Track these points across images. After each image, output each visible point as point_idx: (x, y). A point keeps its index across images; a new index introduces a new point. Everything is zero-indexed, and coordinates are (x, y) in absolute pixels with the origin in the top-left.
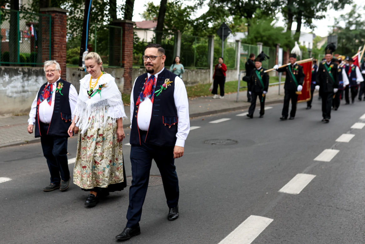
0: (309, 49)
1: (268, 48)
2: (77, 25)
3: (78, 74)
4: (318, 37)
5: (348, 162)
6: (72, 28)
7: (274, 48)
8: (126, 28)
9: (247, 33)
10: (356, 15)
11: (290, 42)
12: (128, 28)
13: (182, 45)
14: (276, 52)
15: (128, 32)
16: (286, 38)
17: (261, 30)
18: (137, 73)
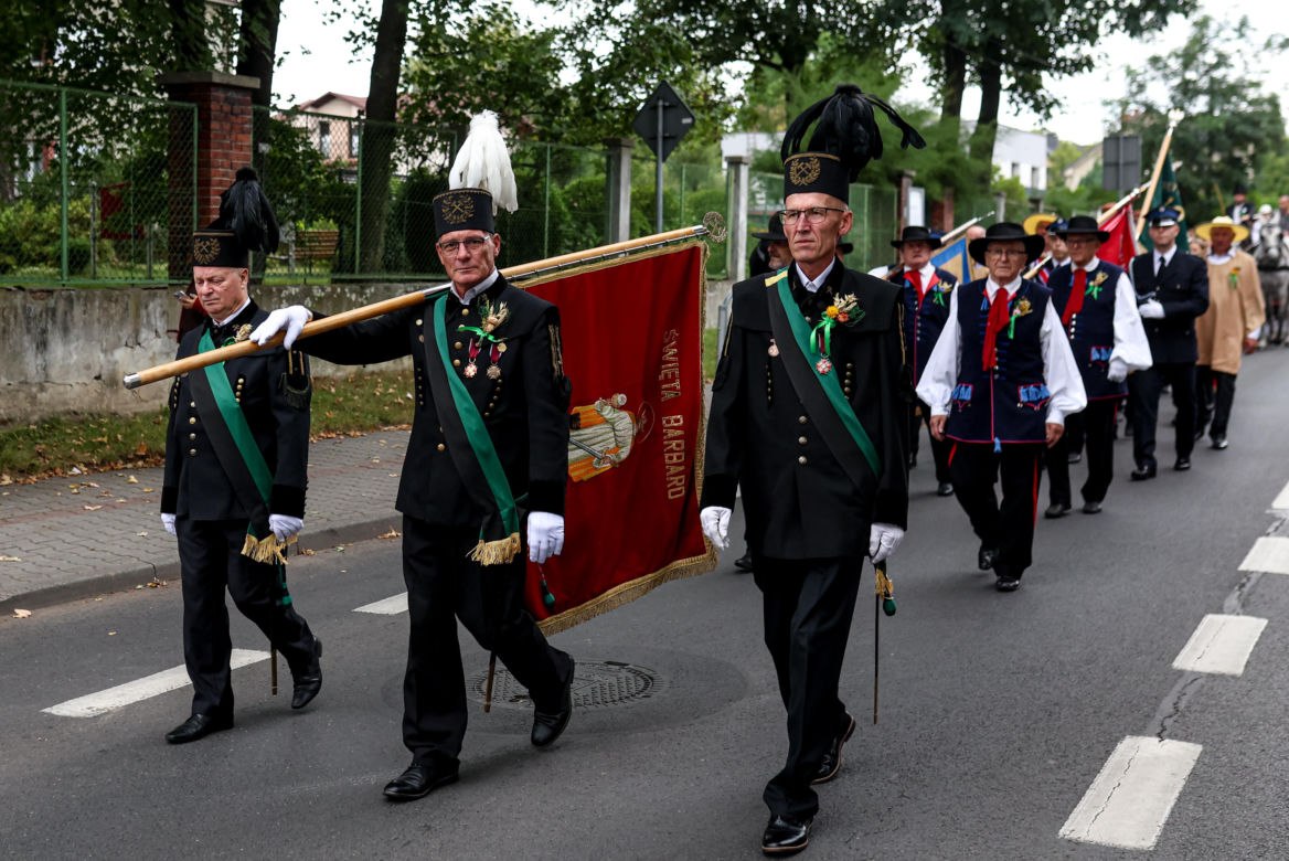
0: (1034, 190)
1: (867, 188)
4: (1065, 146)
7: (890, 189)
10: (1210, 58)
11: (954, 161)
14: (901, 202)
15: (227, 126)
16: (942, 149)
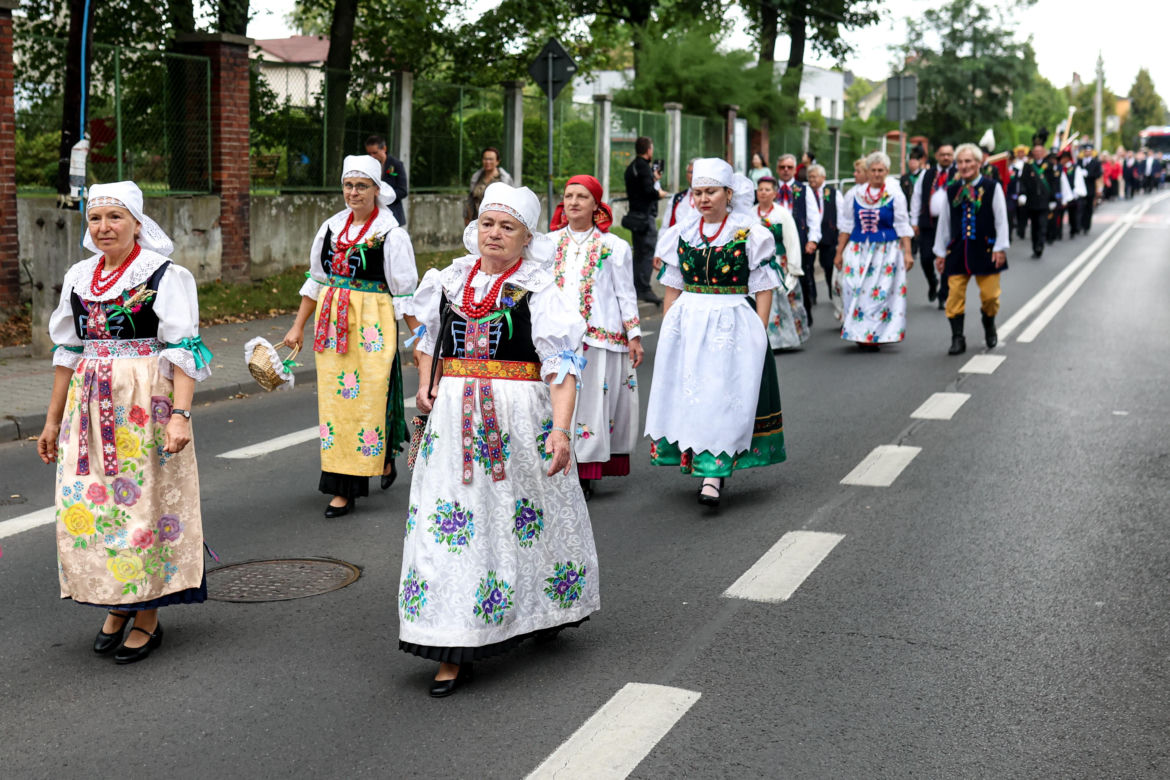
0: (832, 120)
1: (701, 119)
2: (56, 52)
3: (55, 219)
4: (859, 82)
5: (946, 484)
6: (42, 63)
7: (719, 120)
8: (223, 59)
9: (632, 74)
10: (973, 11)
11: (769, 98)
12: (231, 61)
13: (417, 113)
14: (728, 131)
15: (231, 75)
16: (758, 88)
17: (676, 62)
18: (267, 212)
